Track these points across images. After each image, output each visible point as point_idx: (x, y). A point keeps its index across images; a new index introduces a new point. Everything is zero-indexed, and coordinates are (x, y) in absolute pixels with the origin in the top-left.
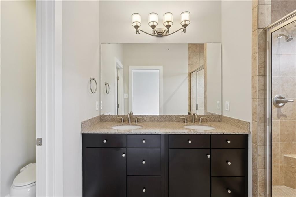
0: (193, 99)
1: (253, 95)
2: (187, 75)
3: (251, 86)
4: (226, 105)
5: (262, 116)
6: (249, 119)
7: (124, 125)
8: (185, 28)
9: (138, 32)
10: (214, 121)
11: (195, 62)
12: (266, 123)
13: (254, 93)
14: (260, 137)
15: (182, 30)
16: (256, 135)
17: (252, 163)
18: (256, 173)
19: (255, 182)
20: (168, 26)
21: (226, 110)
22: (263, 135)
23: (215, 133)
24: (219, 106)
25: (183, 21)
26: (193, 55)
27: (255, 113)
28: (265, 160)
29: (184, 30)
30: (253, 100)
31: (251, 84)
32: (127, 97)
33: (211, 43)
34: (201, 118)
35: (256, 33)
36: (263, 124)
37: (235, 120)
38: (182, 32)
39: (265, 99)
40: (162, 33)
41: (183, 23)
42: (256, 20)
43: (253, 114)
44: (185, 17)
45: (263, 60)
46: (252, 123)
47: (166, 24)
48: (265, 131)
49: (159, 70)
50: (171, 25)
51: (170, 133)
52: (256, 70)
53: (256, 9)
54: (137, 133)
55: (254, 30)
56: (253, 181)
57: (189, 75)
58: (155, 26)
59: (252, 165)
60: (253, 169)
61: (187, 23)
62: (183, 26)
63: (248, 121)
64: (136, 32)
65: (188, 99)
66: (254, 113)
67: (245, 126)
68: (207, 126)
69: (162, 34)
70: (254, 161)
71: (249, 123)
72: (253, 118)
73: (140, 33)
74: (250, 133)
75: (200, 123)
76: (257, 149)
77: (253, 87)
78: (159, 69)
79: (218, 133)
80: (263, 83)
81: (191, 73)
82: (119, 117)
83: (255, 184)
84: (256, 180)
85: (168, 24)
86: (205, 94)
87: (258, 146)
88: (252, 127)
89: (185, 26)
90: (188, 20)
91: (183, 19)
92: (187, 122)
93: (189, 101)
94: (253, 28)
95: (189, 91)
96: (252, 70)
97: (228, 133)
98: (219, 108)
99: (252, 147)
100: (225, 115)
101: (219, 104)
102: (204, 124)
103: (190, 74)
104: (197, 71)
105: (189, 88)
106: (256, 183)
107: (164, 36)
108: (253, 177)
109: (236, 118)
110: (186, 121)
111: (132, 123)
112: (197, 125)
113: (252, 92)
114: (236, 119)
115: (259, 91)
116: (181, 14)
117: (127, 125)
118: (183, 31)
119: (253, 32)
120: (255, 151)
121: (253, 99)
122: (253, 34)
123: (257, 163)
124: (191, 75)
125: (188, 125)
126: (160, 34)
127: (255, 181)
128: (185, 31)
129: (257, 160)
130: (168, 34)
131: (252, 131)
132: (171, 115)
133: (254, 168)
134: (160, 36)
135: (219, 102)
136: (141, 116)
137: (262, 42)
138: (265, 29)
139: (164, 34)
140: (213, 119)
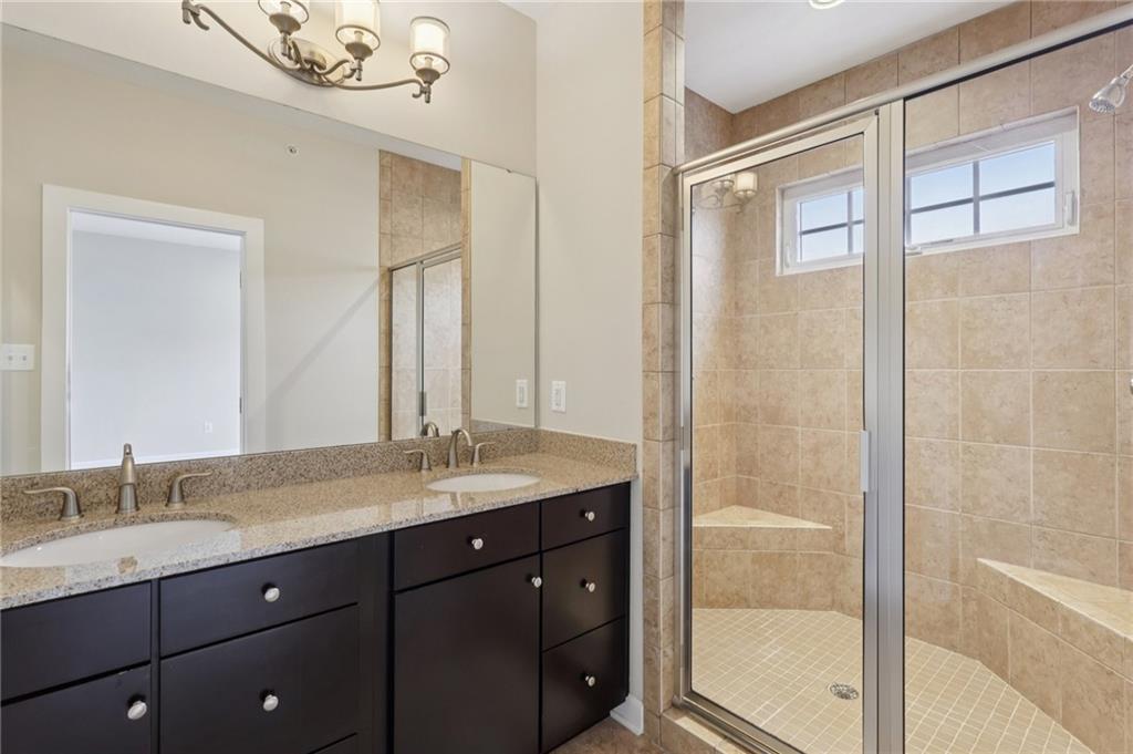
0: (398, 372)
1: (646, 361)
2: (375, 276)
3: (639, 333)
4: (554, 392)
5: (669, 422)
6: (632, 433)
7: (91, 528)
8: (430, 83)
9: (195, 15)
10: (517, 452)
11: (407, 228)
12: (677, 443)
13: (649, 354)
14: (664, 483)
15: (416, 89)
16: (655, 480)
17: (644, 569)
18: (657, 595)
19: (653, 623)
20: (360, 51)
21: (555, 411)
22: (670, 477)
23: (555, 495)
24: (526, 399)
25: (420, 54)
26: (398, 198)
27: (651, 414)
28: (674, 549)
29: (425, 92)
30: (647, 376)
31: (641, 324)
32: (30, 365)
33: (509, 171)
34: (478, 446)
35: (656, 176)
36: (670, 444)
37: (589, 442)
38: (414, 96)
39: (673, 372)
40: (321, 67)
41: (421, 62)
42: (654, 138)
43: (645, 419)
44: (429, 38)
45: (670, 259)
46: (645, 445)
47: (350, 36)
48: (675, 464)
49: (238, 238)
50: (372, 47)
51: (401, 523)
52: (657, 285)
53: (655, 104)
54: (231, 561)
55: (649, 165)
56: (645, 620)
57: (382, 276)
58: (295, 25)
59: (644, 573)
60: (645, 585)
61: (438, 65)
62: (421, 72)
63: (632, 443)
64: (181, 11)
65: (380, 373)
66: (649, 416)
67: (622, 456)
68: (504, 472)
69: (319, 75)
70: (648, 560)
71: (635, 446)
72: (645, 431)
73: (206, 28)
74: (638, 477)
75: (475, 465)
76: (658, 522)
77: (646, 336)
78: (242, 234)
79: (564, 493)
80: (670, 325)
81: (391, 270)
82: (33, 485)
83: (654, 629)
84: (656, 615)
85: (361, 38)
86: (463, 355)
87: (661, 513)
88: (644, 459)
89: (429, 75)
90: (441, 54)
91: (419, 45)
92: (430, 469)
93: (384, 382)
94: (645, 159)
95: (384, 343)
96: (644, 285)
97: (589, 488)
98: (525, 405)
99: (644, 520)
100: (547, 426)
101: (526, 389)
102: (492, 467)
103: (389, 274)
104: (421, 263)
105: (383, 327)
106: (656, 626)
107: (333, 85)
108: (644, 610)
109: (588, 435)
110: (425, 465)
111: (146, 510)
112: (468, 473)
113: (643, 352)
114: (590, 439)
115: (663, 348)
116: (412, 23)
117: (115, 525)
118: (422, 92)
119: (645, 169)
120: (654, 527)
121: (647, 374)
122: (645, 177)
123: (658, 564)
124: (391, 277)
125: (439, 480)
126: (309, 71)
127: (650, 621)
128: (429, 97)
129: (657, 555)
130: (352, 82)
131: (644, 471)
132: (363, 446)
133: (650, 582)
134: (306, 77)
135: (524, 384)
136: (203, 464)
137: (668, 206)
138: (676, 172)
139: (333, 77)
140: (514, 445)
